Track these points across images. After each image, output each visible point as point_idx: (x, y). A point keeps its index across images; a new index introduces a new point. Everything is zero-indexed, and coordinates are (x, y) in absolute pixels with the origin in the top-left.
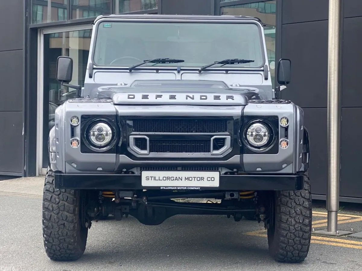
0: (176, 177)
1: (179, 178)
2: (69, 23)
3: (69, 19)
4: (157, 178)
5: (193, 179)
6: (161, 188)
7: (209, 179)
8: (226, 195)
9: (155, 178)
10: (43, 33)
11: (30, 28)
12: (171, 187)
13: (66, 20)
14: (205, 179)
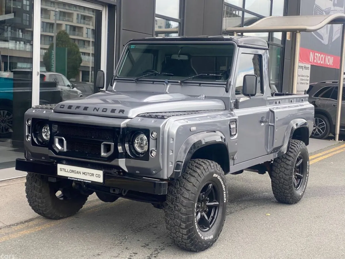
0: (77, 171)
1: (79, 172)
4: (66, 171)
5: (87, 174)
6: (68, 178)
7: (97, 176)
8: (111, 190)
9: (65, 170)
12: (74, 178)
14: (95, 175)
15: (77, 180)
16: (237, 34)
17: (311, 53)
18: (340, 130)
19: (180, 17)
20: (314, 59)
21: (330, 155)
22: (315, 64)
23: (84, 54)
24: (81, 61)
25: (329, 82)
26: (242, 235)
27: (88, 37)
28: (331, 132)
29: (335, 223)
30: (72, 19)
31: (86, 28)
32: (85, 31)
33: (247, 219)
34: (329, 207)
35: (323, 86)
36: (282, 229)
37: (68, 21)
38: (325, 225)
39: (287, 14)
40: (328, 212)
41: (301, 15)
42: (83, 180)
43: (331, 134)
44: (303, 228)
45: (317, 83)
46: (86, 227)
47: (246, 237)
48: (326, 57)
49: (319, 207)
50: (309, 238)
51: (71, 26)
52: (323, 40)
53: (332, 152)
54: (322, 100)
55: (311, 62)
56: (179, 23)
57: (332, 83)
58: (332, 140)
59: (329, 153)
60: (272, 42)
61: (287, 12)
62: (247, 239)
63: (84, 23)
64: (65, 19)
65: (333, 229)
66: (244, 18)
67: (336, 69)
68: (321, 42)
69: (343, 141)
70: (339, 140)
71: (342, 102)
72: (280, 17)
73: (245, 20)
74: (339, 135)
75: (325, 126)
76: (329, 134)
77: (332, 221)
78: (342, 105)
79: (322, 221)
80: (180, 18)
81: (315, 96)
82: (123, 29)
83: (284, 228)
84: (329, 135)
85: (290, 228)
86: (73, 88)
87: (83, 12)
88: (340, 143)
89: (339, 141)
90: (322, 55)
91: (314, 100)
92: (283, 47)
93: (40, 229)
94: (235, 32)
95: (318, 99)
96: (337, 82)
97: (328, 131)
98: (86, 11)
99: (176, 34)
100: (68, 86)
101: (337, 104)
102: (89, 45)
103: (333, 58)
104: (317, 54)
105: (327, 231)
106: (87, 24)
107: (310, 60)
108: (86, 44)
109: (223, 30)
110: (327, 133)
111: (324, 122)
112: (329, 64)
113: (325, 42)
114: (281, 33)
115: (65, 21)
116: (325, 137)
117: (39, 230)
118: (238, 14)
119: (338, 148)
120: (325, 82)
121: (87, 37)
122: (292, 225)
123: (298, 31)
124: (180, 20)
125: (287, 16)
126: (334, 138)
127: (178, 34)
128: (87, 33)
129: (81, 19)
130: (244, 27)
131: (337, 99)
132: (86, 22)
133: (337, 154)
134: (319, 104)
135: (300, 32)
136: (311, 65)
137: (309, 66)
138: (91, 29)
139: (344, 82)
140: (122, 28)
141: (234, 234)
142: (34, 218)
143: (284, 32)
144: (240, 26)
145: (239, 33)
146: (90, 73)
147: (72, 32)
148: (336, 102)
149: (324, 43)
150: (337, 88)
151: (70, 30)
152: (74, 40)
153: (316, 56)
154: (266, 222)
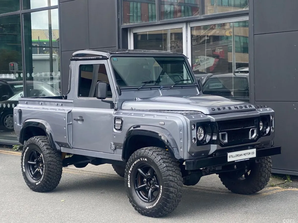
0: (240, 154)
2: (159, 23)
3: (159, 20)
4: (233, 156)
5: (246, 154)
6: (235, 161)
10: (132, 32)
11: (121, 28)
13: (157, 21)
14: (251, 154)
15: (240, 161)
42: (244, 159)
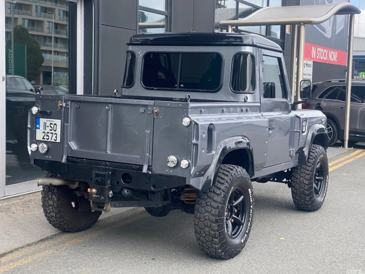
16: (232, 28)
17: (313, 48)
18: (350, 136)
19: (167, 8)
20: (317, 55)
21: (341, 165)
22: (317, 61)
23: (46, 52)
24: (42, 60)
25: (335, 81)
26: (255, 264)
27: (50, 32)
28: (338, 138)
29: (360, 247)
30: (30, 11)
31: (48, 22)
32: (46, 25)
33: (258, 245)
34: (349, 227)
35: (327, 86)
36: (301, 256)
37: (26, 14)
38: (349, 249)
39: (286, 4)
40: (350, 233)
41: (302, 5)
43: (338, 140)
44: (324, 253)
45: (320, 82)
46: (70, 261)
47: (261, 267)
48: (330, 51)
49: (339, 228)
50: (332, 265)
51: (29, 20)
52: (326, 33)
53: (343, 161)
54: (327, 101)
55: (313, 59)
56: (165, 15)
57: (338, 81)
58: (340, 147)
59: (339, 163)
60: (269, 36)
61: (286, 2)
62: (262, 269)
63: (45, 17)
64: (21, 12)
65: (359, 254)
66: (239, 9)
67: (340, 65)
68: (324, 35)
69: (353, 148)
70: (349, 146)
71: (351, 104)
72: (278, 8)
73: (240, 12)
74: (349, 141)
75: (332, 131)
76: (337, 140)
77: (355, 244)
78: (351, 107)
79: (345, 245)
80: (167, 10)
81: (320, 97)
82: (102, 25)
83: (302, 255)
84: (337, 142)
85: (309, 255)
86: (36, 93)
87: (44, 4)
88: (350, 150)
89: (349, 148)
90: (325, 50)
91: (319, 102)
92: (282, 42)
93: (16, 266)
94: (229, 26)
95: (323, 100)
96: (344, 81)
97: (336, 138)
98: (47, 2)
99: (162, 28)
100: (31, 90)
101: (345, 106)
102: (51, 41)
103: (337, 53)
104: (320, 49)
105: (352, 256)
106: (48, 18)
107: (313, 57)
108: (48, 40)
109: (215, 24)
110: (334, 139)
111: (331, 127)
112: (332, 60)
113: (328, 35)
114: (280, 26)
115: (21, 14)
116: (333, 144)
117: (14, 267)
118: (223, 5)
119: (348, 156)
120: (330, 81)
121: (48, 32)
122: (311, 250)
123: (302, 24)
124: (166, 12)
125: (286, 6)
126: (342, 145)
127: (164, 28)
128: (48, 27)
129: (41, 11)
130: (239, 19)
131: (345, 101)
132: (47, 15)
133: (348, 163)
134: (325, 106)
135: (305, 25)
136: (313, 62)
137: (311, 63)
138: (53, 23)
139: (352, 81)
140: (101, 23)
141: (246, 264)
142: (7, 252)
143: (283, 26)
144: (234, 18)
145: (234, 26)
146: (52, 74)
147: (30, 27)
148: (345, 104)
149: (326, 36)
150: (345, 88)
151: (29, 25)
152: (33, 35)
153: (319, 51)
154: (281, 248)
